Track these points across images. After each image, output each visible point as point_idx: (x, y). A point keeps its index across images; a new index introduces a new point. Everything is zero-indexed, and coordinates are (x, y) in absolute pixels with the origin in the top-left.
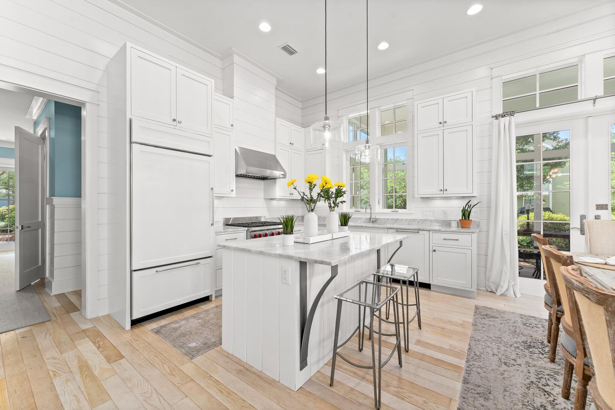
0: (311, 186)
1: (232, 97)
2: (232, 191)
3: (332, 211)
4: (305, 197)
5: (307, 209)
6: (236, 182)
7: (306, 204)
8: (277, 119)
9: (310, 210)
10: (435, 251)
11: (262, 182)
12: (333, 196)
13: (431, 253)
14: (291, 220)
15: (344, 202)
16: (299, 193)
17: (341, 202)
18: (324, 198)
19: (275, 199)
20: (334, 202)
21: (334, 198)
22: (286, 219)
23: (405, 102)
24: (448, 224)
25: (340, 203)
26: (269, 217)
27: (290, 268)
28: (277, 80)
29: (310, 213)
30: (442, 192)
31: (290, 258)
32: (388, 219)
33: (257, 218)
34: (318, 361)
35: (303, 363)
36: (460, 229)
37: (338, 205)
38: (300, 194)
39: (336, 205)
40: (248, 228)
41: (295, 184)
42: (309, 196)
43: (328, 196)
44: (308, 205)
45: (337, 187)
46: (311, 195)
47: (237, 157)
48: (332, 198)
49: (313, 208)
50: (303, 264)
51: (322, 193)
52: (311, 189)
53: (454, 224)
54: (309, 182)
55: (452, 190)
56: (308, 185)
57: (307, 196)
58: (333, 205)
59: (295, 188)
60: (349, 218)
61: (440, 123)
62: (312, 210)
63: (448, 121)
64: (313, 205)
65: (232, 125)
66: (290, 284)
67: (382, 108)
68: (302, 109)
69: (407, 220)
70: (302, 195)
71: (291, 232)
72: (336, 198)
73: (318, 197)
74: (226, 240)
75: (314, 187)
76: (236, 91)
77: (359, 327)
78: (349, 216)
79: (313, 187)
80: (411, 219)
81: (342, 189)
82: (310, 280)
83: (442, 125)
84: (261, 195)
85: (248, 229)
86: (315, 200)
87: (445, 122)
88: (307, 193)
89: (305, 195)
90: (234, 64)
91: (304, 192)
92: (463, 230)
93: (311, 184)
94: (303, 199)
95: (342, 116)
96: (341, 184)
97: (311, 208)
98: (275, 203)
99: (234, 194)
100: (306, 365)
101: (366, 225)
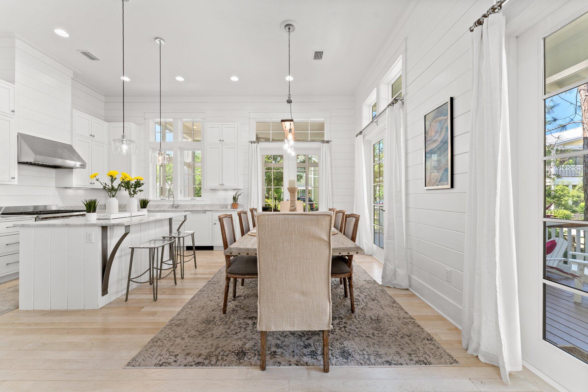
0: (113, 179)
1: (13, 82)
2: (13, 178)
3: (132, 197)
4: (106, 186)
5: (109, 196)
6: (18, 169)
7: (108, 192)
8: (74, 110)
9: (112, 196)
10: (215, 224)
11: (54, 171)
12: (133, 186)
13: (213, 225)
14: (94, 202)
15: (142, 191)
16: (101, 183)
17: (140, 191)
18: (125, 188)
19: (71, 188)
20: (133, 191)
21: (134, 188)
22: (89, 202)
23: (200, 120)
24: (226, 206)
25: (138, 191)
26: (63, 206)
27: (93, 232)
28: (74, 72)
29: (112, 198)
30: (221, 186)
31: (94, 225)
32: (188, 205)
33: (45, 206)
34: (117, 292)
35: (105, 291)
36: (232, 210)
37: (137, 193)
38: (102, 185)
39: (135, 192)
40: (38, 215)
41: (97, 177)
42: (110, 186)
43: (128, 186)
44: (109, 193)
45: (136, 181)
46: (112, 186)
47: (19, 144)
48: (132, 187)
49: (114, 194)
50: (104, 228)
51: (123, 184)
52: (112, 181)
53: (229, 207)
54: (111, 176)
55: (227, 185)
56: (110, 178)
57: (108, 186)
58: (132, 193)
59: (98, 180)
60: (148, 202)
61: (220, 140)
62: (113, 196)
63: (224, 140)
64: (114, 192)
65: (13, 111)
66: (94, 242)
67: (183, 120)
68: (105, 102)
69: (201, 205)
70: (104, 185)
71: (94, 211)
72: (135, 188)
73: (118, 187)
74: (7, 227)
75: (115, 180)
76: (18, 77)
77: (150, 269)
78: (148, 201)
79: (113, 180)
80: (204, 204)
81: (140, 182)
82: (110, 240)
83: (221, 142)
84: (53, 183)
85: (37, 217)
86: (115, 189)
87: (223, 140)
88: (109, 184)
89: (106, 185)
90: (16, 48)
91: (106, 183)
92: (234, 210)
93: (113, 177)
94: (104, 188)
95: (148, 119)
96: (139, 178)
97: (112, 195)
98: (70, 192)
99: (16, 182)
100: (107, 293)
101: (170, 209)
